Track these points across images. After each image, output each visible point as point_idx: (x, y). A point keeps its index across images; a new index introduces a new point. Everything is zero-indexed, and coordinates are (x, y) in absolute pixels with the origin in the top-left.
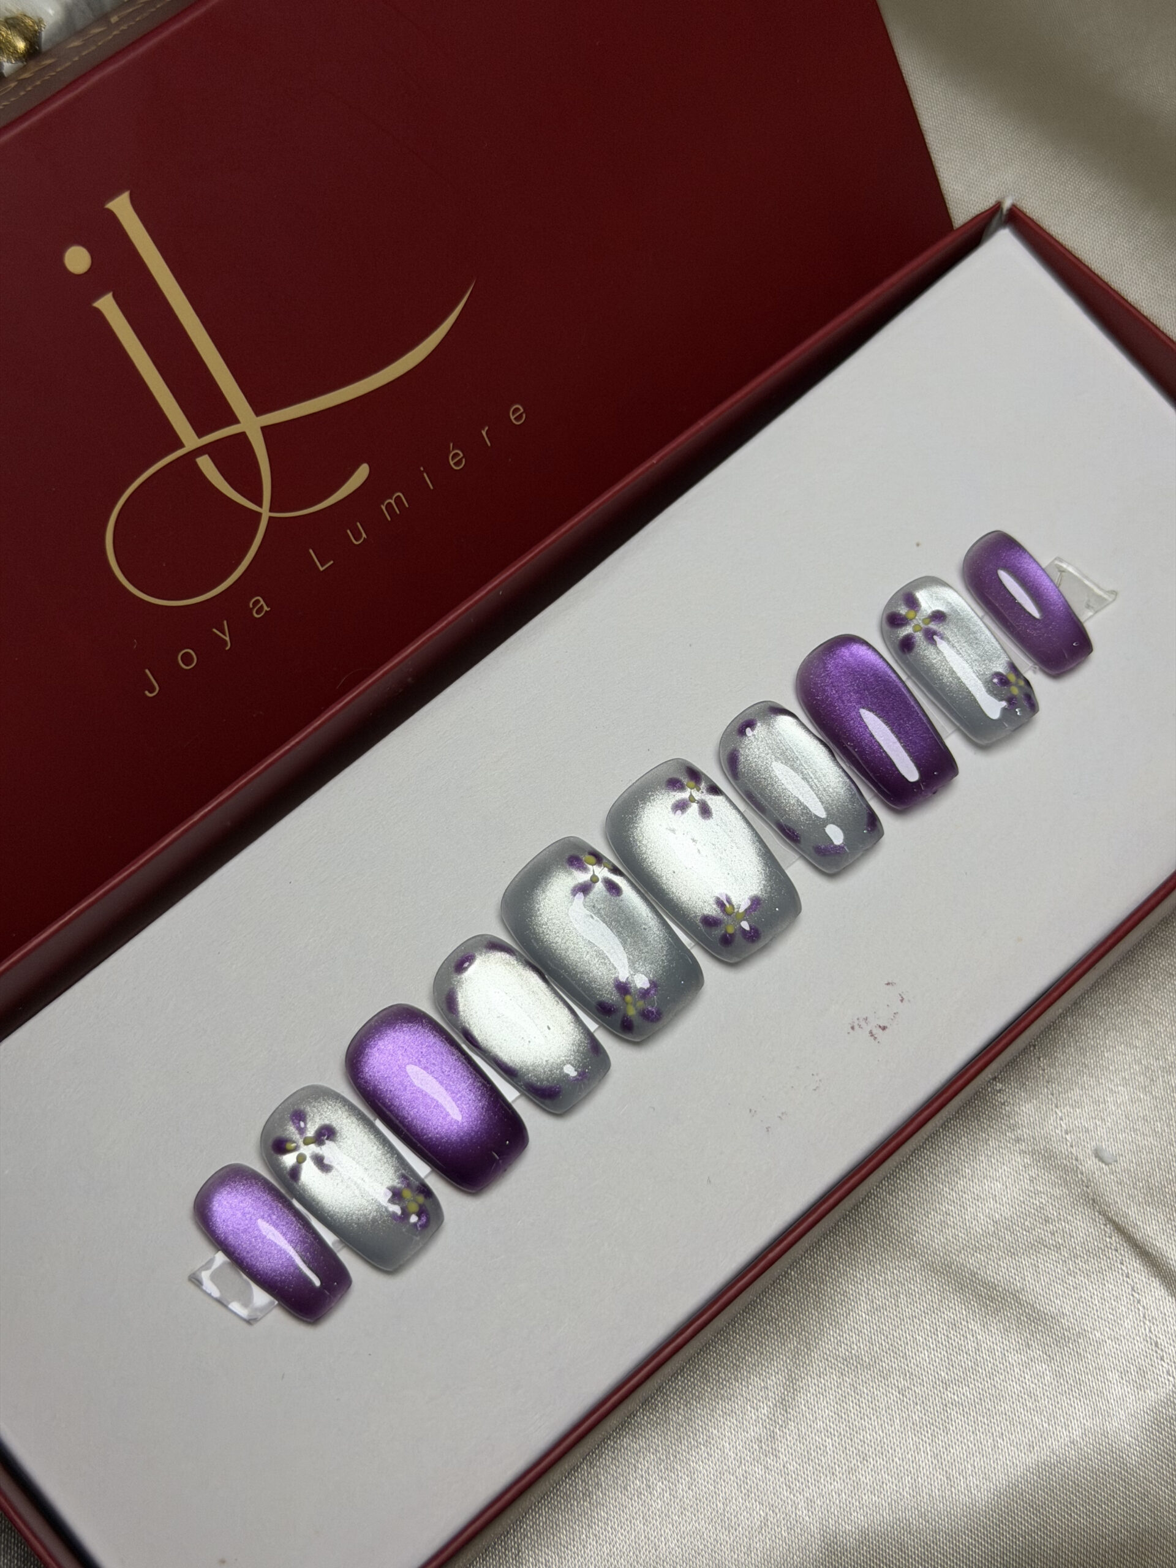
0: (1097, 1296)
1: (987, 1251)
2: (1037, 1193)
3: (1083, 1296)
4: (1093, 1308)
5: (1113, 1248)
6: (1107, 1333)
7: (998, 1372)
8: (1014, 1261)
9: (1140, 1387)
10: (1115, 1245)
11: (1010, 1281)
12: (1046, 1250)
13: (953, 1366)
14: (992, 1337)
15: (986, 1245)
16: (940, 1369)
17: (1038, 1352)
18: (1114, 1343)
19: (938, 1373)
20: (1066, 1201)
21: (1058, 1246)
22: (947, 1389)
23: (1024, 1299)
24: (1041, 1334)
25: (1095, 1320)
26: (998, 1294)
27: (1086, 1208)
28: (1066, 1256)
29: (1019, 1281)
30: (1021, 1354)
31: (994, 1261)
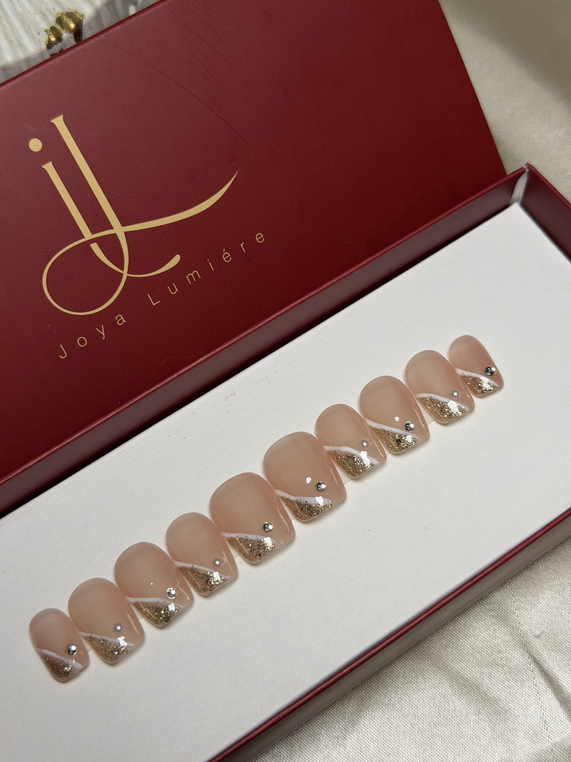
0: (519, 693)
1: (467, 662)
2: (496, 637)
3: (512, 692)
4: (516, 699)
5: (531, 670)
6: (521, 712)
7: (462, 723)
8: (480, 669)
9: (534, 742)
10: (532, 668)
11: (476, 679)
12: (497, 666)
13: (440, 716)
14: (462, 705)
15: (467, 659)
16: (434, 717)
17: (484, 716)
18: (524, 717)
19: (432, 719)
20: (510, 643)
21: (503, 665)
22: (435, 728)
23: (482, 689)
24: (487, 707)
25: (516, 705)
26: (469, 684)
27: (520, 648)
28: (506, 670)
29: (481, 680)
30: (475, 716)
31: (469, 668)
